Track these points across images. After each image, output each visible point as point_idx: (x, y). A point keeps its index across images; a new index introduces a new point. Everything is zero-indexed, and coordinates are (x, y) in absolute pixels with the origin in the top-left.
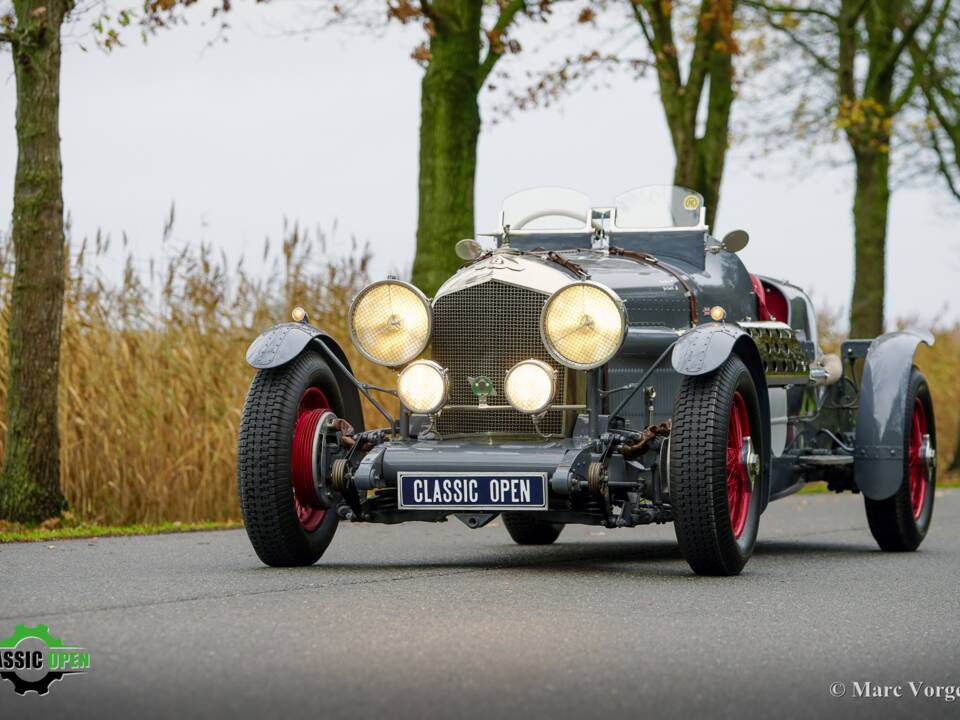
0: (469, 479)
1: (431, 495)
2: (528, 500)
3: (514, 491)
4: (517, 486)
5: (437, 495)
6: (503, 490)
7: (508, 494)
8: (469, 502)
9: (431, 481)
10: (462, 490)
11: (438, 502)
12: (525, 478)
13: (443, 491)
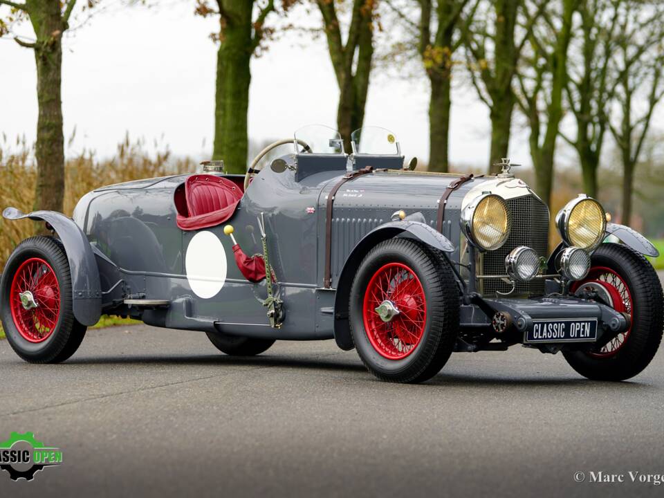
0: (561, 323)
1: (541, 335)
2: (588, 335)
3: (582, 329)
4: (584, 327)
5: (545, 334)
6: (577, 329)
7: (579, 331)
8: (560, 338)
9: (543, 324)
10: (557, 330)
11: (544, 338)
12: (588, 322)
13: (548, 331)
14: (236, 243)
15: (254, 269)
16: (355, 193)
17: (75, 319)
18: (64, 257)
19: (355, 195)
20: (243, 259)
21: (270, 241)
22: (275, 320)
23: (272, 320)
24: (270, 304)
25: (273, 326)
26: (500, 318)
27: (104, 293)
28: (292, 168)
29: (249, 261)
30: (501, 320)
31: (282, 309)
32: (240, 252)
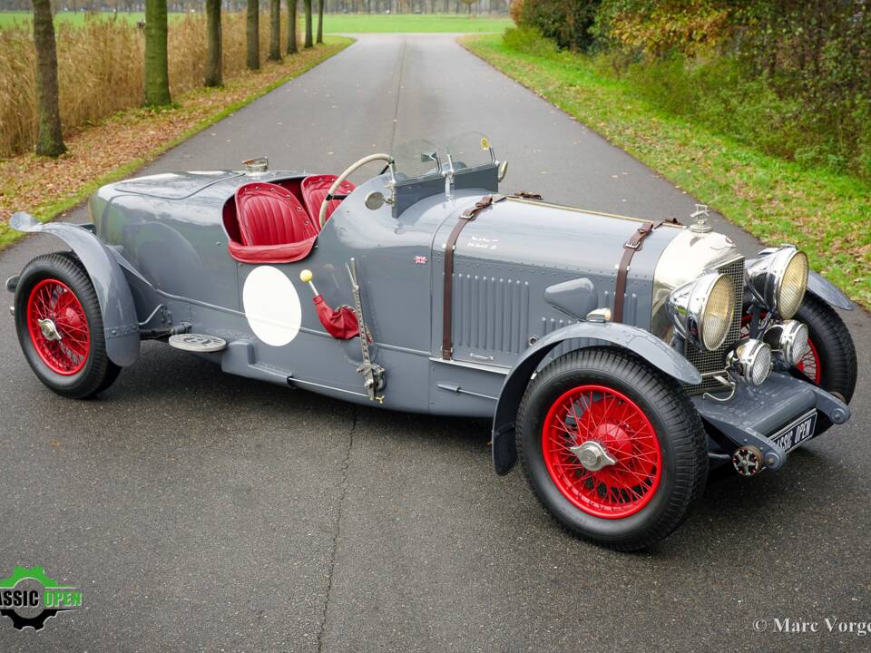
2: (808, 434)
3: (804, 430)
4: (806, 426)
7: (802, 433)
14: (317, 294)
15: (342, 326)
16: (485, 243)
17: (108, 358)
18: (87, 281)
19: (486, 246)
20: (329, 315)
21: (364, 294)
22: (375, 391)
23: (371, 392)
24: (366, 371)
25: (372, 399)
26: (747, 457)
27: (141, 324)
28: (389, 202)
29: (336, 316)
30: (750, 460)
31: (382, 377)
32: (324, 305)
